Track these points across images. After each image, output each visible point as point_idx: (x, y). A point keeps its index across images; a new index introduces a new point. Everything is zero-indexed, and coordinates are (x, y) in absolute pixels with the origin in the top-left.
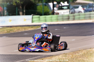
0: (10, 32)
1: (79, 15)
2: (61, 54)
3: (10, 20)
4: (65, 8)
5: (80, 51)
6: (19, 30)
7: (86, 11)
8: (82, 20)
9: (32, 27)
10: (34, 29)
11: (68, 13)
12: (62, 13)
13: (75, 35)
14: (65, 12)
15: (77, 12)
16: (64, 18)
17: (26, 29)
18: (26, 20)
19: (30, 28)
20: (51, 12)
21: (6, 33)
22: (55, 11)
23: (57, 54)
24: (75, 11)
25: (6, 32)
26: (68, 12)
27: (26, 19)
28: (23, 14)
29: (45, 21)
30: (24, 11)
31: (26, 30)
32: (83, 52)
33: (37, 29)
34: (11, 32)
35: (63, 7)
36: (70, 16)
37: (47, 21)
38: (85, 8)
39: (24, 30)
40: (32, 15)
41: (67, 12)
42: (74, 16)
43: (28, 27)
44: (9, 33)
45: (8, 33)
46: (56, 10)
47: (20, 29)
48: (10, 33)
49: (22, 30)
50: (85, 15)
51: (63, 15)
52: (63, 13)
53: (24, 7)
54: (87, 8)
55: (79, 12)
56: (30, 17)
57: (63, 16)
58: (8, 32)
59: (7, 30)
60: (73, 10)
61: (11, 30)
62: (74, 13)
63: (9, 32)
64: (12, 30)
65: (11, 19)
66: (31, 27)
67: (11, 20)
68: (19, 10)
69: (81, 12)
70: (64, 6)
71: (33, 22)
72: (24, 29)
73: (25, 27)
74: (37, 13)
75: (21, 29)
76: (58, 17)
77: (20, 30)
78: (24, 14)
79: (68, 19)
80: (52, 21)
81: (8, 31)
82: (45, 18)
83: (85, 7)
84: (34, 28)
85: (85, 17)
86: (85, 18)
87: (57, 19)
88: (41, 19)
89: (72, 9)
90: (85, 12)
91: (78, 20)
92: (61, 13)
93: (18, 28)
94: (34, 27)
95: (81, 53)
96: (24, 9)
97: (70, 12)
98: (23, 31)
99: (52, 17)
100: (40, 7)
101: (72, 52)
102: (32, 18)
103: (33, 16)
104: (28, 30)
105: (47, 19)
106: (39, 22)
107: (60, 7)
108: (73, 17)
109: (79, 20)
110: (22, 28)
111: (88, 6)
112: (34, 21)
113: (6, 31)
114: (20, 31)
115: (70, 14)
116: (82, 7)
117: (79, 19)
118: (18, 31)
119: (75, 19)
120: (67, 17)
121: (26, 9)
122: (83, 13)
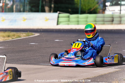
3: (25, 19)
16: (105, 20)
18: (49, 19)
27: (48, 18)
29: (77, 23)
36: (114, 17)
37: (80, 23)
40: (58, 12)
42: (120, 17)
65: (25, 18)
67: (26, 19)
76: (96, 17)
82: (78, 17)
87: (96, 21)
88: (71, 20)
99: (87, 18)
102: (58, 17)
103: (59, 13)
105: (80, 20)
106: (68, 24)
108: (119, 19)
112: (60, 22)
119: (122, 22)
120: (110, 19)
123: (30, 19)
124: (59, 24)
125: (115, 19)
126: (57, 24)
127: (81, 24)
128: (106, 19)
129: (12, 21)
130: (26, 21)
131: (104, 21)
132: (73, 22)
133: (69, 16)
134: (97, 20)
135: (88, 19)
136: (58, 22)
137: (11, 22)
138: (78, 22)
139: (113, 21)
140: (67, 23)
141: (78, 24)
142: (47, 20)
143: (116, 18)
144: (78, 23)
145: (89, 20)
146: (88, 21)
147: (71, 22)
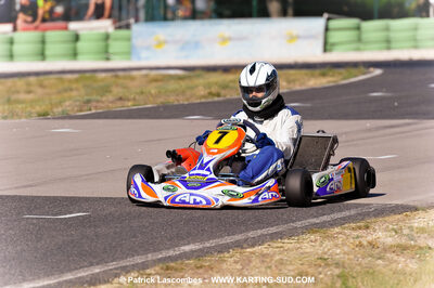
0: (223, 92)
3: (224, 40)
9: (324, 75)
10: (332, 84)
17: (294, 81)
18: (298, 37)
19: (313, 76)
20: (411, 5)
21: (203, 100)
25: (202, 93)
27: (295, 32)
29: (384, 45)
31: (297, 87)
33: (345, 82)
34: (228, 97)
37: (393, 45)
39: (285, 84)
40: (326, 15)
43: (304, 71)
44: (216, 99)
45: (210, 100)
48: (221, 99)
58: (211, 94)
59: (208, 86)
61: (225, 87)
63: (218, 95)
64: (231, 84)
65: (227, 34)
66: (317, 72)
67: (230, 39)
71: (328, 47)
72: (289, 82)
73: (292, 72)
74: (346, 8)
80: (416, 47)
81: (210, 88)
82: (387, 29)
84: (333, 76)
88: (365, 36)
94: (331, 73)
99: (416, 29)
102: (327, 29)
103: (329, 19)
104: (303, 88)
105: (393, 35)
106: (358, 49)
112: (333, 44)
113: (202, 91)
123: (241, 39)
124: (330, 50)
126: (325, 50)
127: (395, 48)
129: (185, 46)
130: (229, 44)
132: (372, 42)
133: (359, 24)
135: (419, 32)
136: (326, 43)
137: (183, 48)
138: (388, 41)
140: (354, 46)
141: (389, 48)
144: (388, 43)
145: (421, 34)
146: (419, 38)
147: (366, 43)
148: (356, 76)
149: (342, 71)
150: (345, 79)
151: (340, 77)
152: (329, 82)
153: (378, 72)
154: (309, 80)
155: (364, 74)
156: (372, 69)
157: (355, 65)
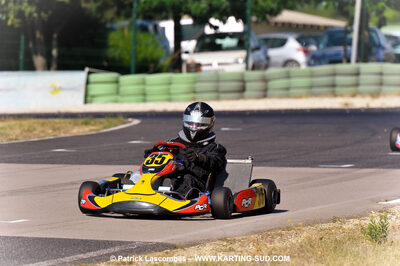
1: (288, 76)
2: (208, 241)
4: (227, 42)
5: (289, 228)
6: (29, 130)
7: (315, 59)
8: (299, 97)
9: (86, 124)
10: (93, 132)
11: (240, 68)
12: (215, 66)
13: (270, 160)
14: (228, 63)
15: (276, 65)
16: (221, 89)
17: (59, 129)
18: (61, 89)
19: (76, 124)
20: (165, 62)
22: (184, 57)
23: (192, 239)
24: (268, 58)
26: (241, 61)
27: (58, 85)
28: (48, 67)
29: (141, 97)
30: (55, 52)
31: (62, 135)
32: (305, 234)
33: (105, 130)
35: (219, 41)
36: (246, 79)
37: (148, 98)
38: (313, 48)
39: (50, 131)
40: (87, 69)
41: (237, 62)
42: (265, 80)
43: (68, 120)
46: (187, 52)
47: (34, 129)
49: (43, 132)
50: (312, 75)
51: (216, 71)
52: (219, 64)
53: (55, 36)
54: (321, 46)
55: (288, 62)
56: (79, 77)
57: (217, 78)
60: (259, 54)
62: (267, 67)
66: (80, 121)
68: (31, 45)
69: (297, 63)
70: (223, 36)
71: (89, 99)
72: (54, 130)
73: (57, 120)
74: (105, 64)
75: (39, 129)
76: (196, 81)
77: (35, 132)
78: (54, 65)
79: (241, 91)
80: (170, 100)
82: (144, 83)
83: (312, 40)
84: (93, 125)
85: (311, 87)
86: (311, 91)
87: (194, 92)
88: (122, 89)
89: (257, 48)
90: (312, 62)
91: (281, 97)
92: (211, 65)
93: (26, 123)
94: (92, 122)
95: (294, 240)
96: (55, 43)
97: (246, 60)
98: (47, 138)
99: (170, 84)
100: (121, 35)
101: (255, 233)
102: (88, 82)
103: (89, 73)
104: (68, 135)
105: (148, 88)
106: (116, 101)
107: (208, 40)
108: (260, 85)
109: (288, 96)
110: (43, 124)
111: (325, 39)
112: (93, 96)
114: (36, 139)
115: (247, 68)
116: (299, 40)
117: (287, 92)
118: (25, 137)
119: (270, 92)
120: (235, 85)
121: (63, 44)
122: (304, 67)
124: (91, 102)
125: (248, 85)
126: (86, 102)
127: (150, 101)
128: (224, 86)
131: (217, 91)
132: (129, 95)
133: (117, 78)
134: (197, 90)
135: (173, 86)
136: (86, 96)
138: (144, 94)
139: (243, 90)
140: (113, 98)
141: (145, 101)
142: (56, 90)
143: (250, 81)
144: (144, 96)
145: (175, 88)
146: (172, 91)
147: (123, 96)
148: (116, 125)
149: (102, 120)
150: (105, 128)
151: (102, 126)
152: (91, 130)
153: (136, 122)
154: (73, 128)
155: (124, 123)
156: (130, 120)
157: (114, 115)
